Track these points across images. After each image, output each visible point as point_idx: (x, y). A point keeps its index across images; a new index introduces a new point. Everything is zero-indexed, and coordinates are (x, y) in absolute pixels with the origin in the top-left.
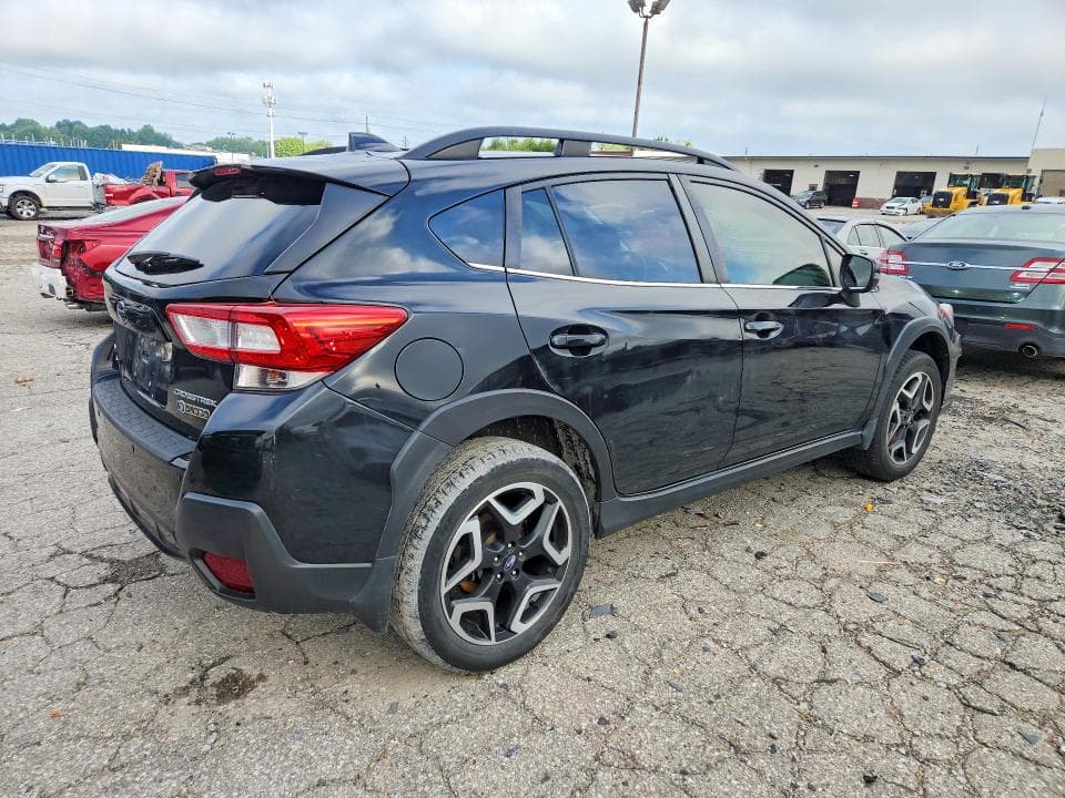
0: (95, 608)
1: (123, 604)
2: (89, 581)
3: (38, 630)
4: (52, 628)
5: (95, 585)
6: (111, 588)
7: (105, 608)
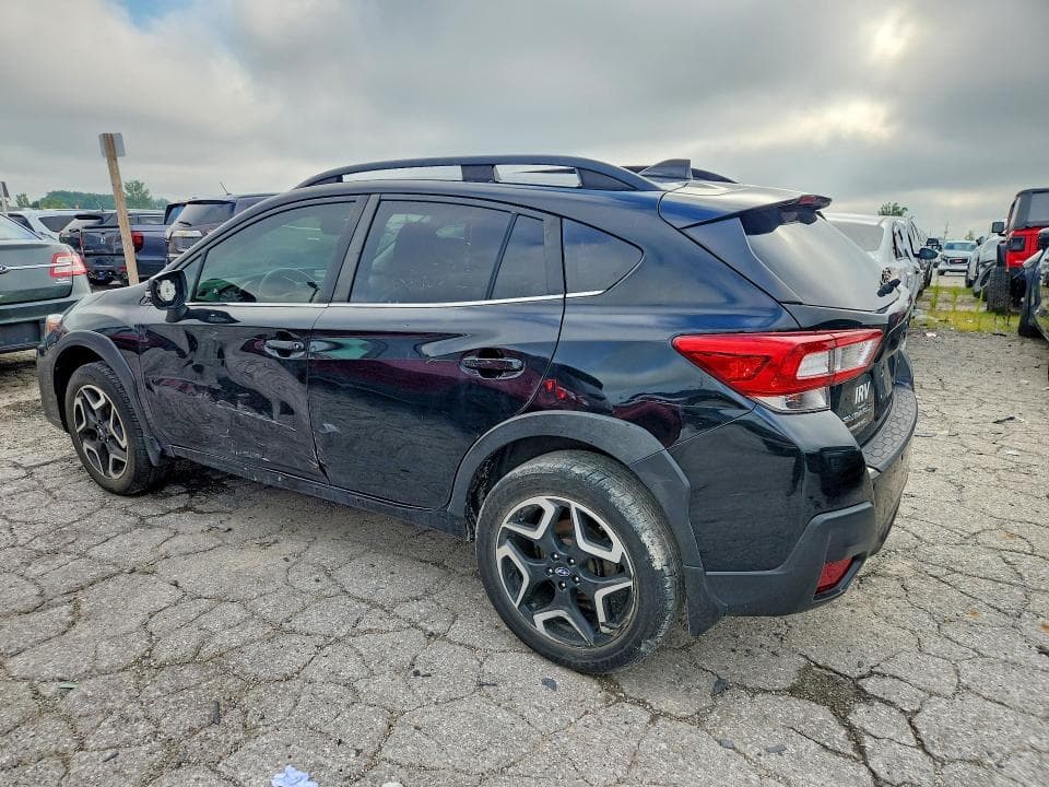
0: (898, 675)
1: (872, 660)
2: (883, 711)
3: (962, 689)
4: (947, 684)
5: (881, 700)
6: (870, 685)
7: (889, 668)
